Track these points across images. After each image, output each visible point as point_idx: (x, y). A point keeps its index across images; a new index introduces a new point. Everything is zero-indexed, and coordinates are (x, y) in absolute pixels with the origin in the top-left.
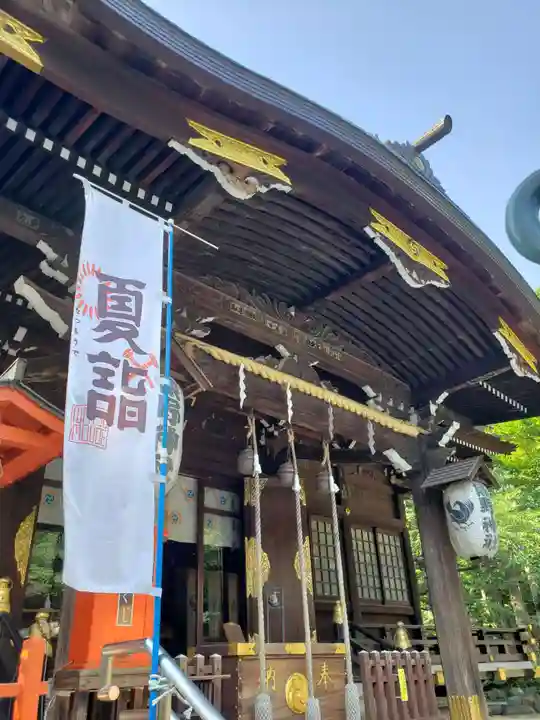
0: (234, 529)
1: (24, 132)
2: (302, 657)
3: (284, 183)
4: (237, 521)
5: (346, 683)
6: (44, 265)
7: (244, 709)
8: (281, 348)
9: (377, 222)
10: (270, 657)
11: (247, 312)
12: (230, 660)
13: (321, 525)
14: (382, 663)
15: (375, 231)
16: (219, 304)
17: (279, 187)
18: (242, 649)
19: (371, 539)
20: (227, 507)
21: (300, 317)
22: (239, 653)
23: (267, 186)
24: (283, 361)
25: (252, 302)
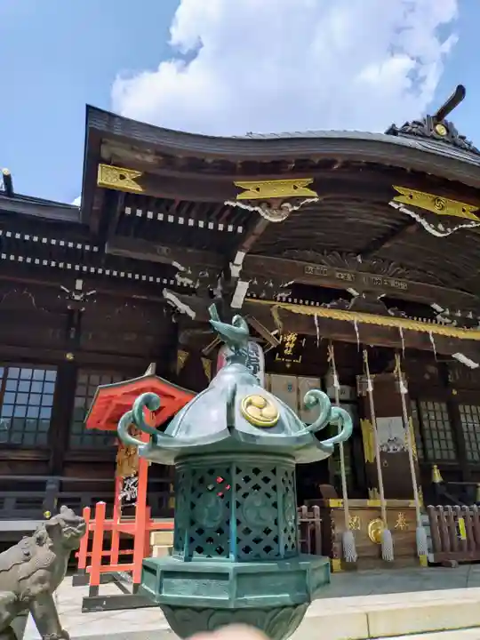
1: (146, 214)
2: (379, 509)
3: (313, 197)
6: (178, 276)
7: (336, 539)
8: (351, 290)
9: (399, 194)
10: (352, 509)
11: (318, 271)
12: (326, 511)
14: (445, 514)
15: (398, 203)
17: (308, 201)
18: (333, 503)
21: (367, 261)
22: (331, 506)
23: (297, 205)
24: (353, 300)
25: (323, 261)
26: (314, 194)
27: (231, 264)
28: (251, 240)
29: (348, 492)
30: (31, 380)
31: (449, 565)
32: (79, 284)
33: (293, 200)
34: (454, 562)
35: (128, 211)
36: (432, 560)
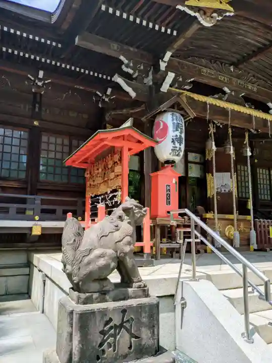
0: (201, 169)
1: (116, 12)
2: (233, 220)
3: (230, 12)
4: (202, 166)
5: (251, 230)
6: (123, 67)
8: (226, 89)
10: (219, 219)
11: (209, 73)
13: (242, 167)
14: (263, 224)
16: (196, 71)
17: (228, 14)
19: (267, 173)
20: (198, 160)
21: (236, 71)
22: (207, 217)
23: (222, 16)
24: (227, 95)
25: (211, 67)
26: (232, 9)
27: (160, 60)
28: (180, 42)
29: (217, 210)
30: (12, 137)
31: (266, 251)
32: (41, 74)
33: (220, 12)
34: (268, 249)
35: (103, 8)
36: (256, 248)
